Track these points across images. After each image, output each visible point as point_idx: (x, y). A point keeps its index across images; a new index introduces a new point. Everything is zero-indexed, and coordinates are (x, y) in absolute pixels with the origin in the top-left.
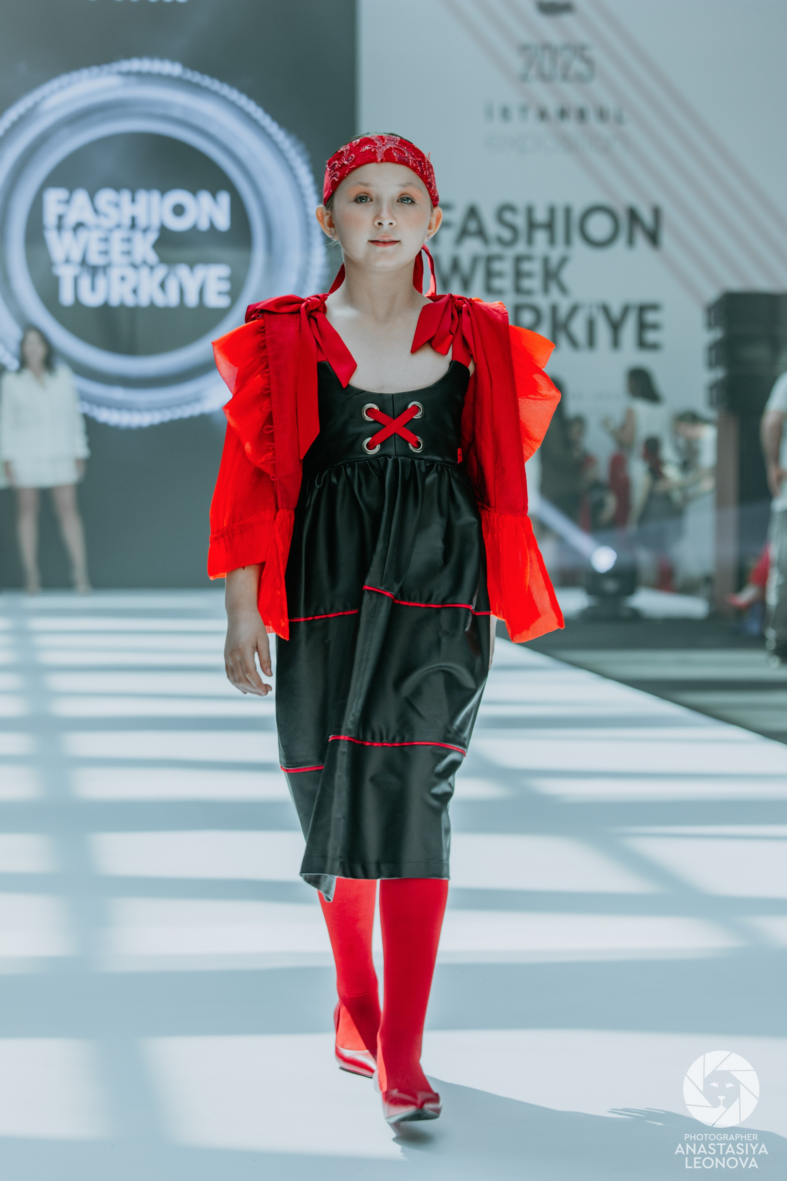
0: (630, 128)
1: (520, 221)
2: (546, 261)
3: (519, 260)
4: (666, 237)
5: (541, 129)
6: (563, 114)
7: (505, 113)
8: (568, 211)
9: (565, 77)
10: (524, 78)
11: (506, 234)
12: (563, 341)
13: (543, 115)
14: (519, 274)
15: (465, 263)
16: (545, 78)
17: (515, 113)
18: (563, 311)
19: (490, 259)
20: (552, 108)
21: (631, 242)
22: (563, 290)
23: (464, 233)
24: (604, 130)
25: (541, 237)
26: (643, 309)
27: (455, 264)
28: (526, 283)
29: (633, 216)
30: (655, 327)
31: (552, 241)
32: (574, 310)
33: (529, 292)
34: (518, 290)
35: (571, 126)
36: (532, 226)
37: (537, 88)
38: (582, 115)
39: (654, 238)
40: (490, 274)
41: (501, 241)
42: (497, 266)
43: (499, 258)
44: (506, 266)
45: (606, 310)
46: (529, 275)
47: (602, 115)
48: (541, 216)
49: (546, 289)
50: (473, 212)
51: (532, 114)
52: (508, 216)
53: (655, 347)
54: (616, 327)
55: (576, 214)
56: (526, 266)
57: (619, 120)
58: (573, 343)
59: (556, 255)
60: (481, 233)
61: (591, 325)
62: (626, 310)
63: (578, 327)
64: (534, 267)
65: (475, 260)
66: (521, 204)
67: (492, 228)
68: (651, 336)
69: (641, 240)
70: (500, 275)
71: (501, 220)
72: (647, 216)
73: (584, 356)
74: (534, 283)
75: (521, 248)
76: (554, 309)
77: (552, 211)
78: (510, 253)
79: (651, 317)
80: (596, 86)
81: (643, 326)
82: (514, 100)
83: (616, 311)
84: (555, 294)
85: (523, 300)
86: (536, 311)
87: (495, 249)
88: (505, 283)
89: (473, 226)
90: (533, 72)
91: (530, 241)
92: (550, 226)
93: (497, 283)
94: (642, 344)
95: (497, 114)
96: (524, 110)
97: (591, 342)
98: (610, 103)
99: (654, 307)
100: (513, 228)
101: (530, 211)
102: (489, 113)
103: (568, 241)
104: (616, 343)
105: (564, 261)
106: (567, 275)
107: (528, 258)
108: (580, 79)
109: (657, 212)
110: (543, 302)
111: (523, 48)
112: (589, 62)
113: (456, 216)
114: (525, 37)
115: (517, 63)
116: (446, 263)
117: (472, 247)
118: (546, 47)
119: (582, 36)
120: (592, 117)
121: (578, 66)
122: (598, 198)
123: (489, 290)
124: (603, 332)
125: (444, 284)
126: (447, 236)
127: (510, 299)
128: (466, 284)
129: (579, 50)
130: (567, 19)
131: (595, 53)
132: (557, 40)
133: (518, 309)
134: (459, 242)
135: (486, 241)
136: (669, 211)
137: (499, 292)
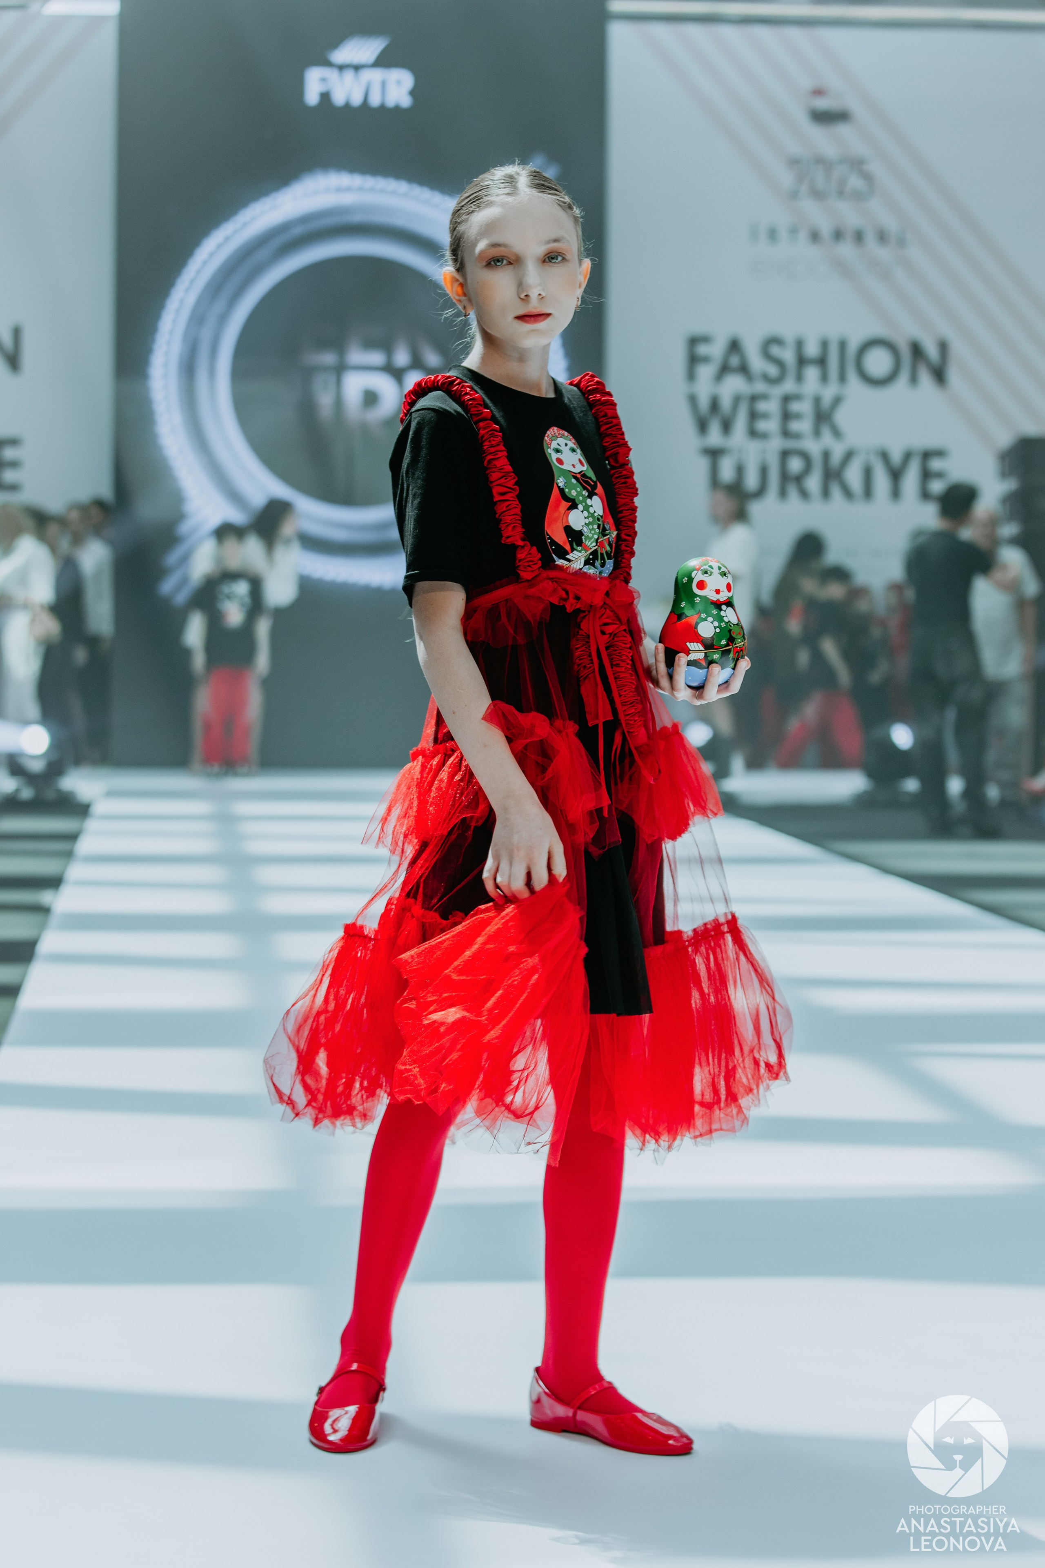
0: (914, 252)
1: (788, 355)
2: (817, 401)
3: (787, 399)
4: (953, 374)
5: (813, 252)
6: (838, 235)
7: (773, 234)
8: (843, 345)
9: (841, 193)
10: (794, 195)
11: (773, 370)
12: (836, 492)
13: (815, 236)
14: (787, 416)
15: (726, 403)
16: (818, 195)
17: (783, 234)
18: (836, 459)
19: (754, 398)
20: (826, 228)
21: (914, 379)
22: (837, 433)
23: (724, 369)
24: (883, 254)
25: (812, 373)
26: (927, 455)
27: (715, 405)
28: (795, 426)
29: (917, 350)
31: (824, 378)
32: (849, 456)
33: (797, 436)
34: (786, 433)
35: (846, 250)
36: (802, 361)
37: (809, 206)
38: (859, 237)
39: (939, 375)
40: (754, 416)
41: (767, 378)
42: (762, 406)
43: (764, 397)
44: (771, 407)
45: (884, 456)
46: (798, 416)
47: (882, 237)
48: (812, 350)
49: (817, 433)
50: (735, 346)
51: (803, 236)
52: (775, 350)
54: (896, 475)
55: (852, 348)
56: (795, 407)
57: (901, 242)
58: (848, 493)
59: (828, 393)
60: (744, 369)
61: (868, 474)
62: (908, 456)
63: (853, 475)
64: (804, 407)
65: (737, 400)
66: (789, 336)
67: (757, 363)
69: (925, 378)
70: (765, 416)
71: (766, 355)
72: (932, 350)
73: (860, 509)
74: (803, 426)
75: (789, 386)
76: (826, 455)
77: (824, 345)
78: (777, 392)
79: (936, 464)
80: (875, 205)
81: (926, 475)
82: (783, 220)
83: (896, 457)
84: (827, 439)
85: (791, 444)
86: (806, 457)
87: (760, 387)
88: (771, 425)
89: (735, 361)
90: (804, 188)
91: (799, 378)
92: (822, 362)
93: (762, 426)
94: (925, 496)
95: (763, 235)
96: (793, 231)
97: (868, 492)
98: (891, 224)
99: (940, 453)
100: (780, 363)
101: (800, 344)
102: (754, 234)
103: (842, 378)
104: (896, 493)
105: (837, 401)
106: (841, 417)
107: (797, 397)
108: (858, 197)
109: (943, 347)
110: (813, 447)
111: (794, 162)
112: (868, 177)
113: (716, 350)
114: (795, 149)
115: (786, 178)
116: (704, 403)
117: (734, 384)
118: (820, 161)
119: (859, 148)
120: (871, 240)
121: (855, 182)
122: (877, 330)
123: (753, 433)
124: (882, 481)
125: (702, 426)
126: (705, 372)
127: (776, 444)
128: (727, 427)
129: (857, 165)
130: (843, 130)
131: (875, 167)
132: (830, 151)
133: (785, 455)
134: (719, 378)
135: (750, 378)
136: (957, 345)
137: (765, 436)
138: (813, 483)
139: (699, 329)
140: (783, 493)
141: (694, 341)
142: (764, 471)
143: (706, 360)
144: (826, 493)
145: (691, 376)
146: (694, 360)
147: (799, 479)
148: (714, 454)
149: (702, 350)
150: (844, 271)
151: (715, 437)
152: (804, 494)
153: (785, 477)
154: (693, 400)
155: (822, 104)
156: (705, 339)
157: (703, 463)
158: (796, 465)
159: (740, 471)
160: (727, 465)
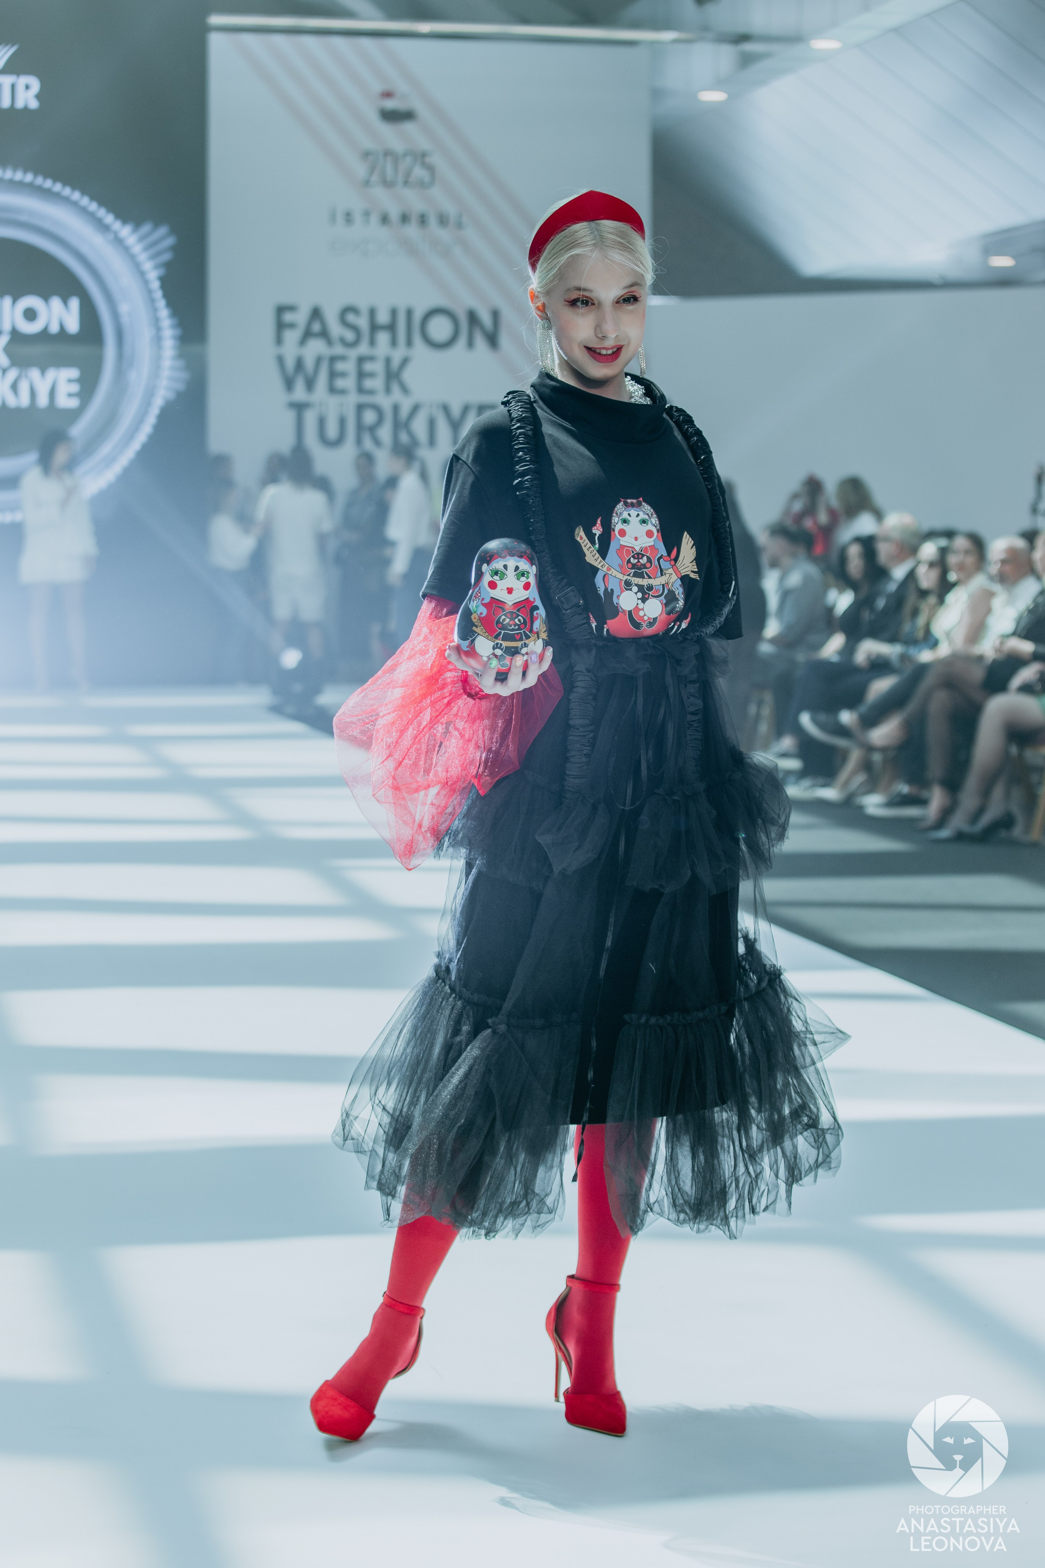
0: (470, 233)
1: (363, 322)
2: (388, 361)
3: (361, 360)
4: (504, 340)
5: (383, 233)
6: (405, 218)
7: (349, 218)
8: (409, 313)
9: (406, 183)
10: (367, 183)
11: (350, 336)
13: (385, 219)
14: (361, 375)
15: (309, 364)
16: (387, 184)
17: (358, 218)
18: (404, 412)
19: (333, 360)
20: (394, 214)
21: (470, 344)
22: (405, 390)
23: (308, 334)
24: (444, 235)
25: (383, 338)
27: (299, 364)
28: (368, 383)
29: (473, 318)
31: (394, 343)
32: (416, 409)
33: (371, 392)
34: (361, 390)
35: (412, 231)
36: (374, 327)
37: (379, 193)
38: (423, 220)
39: (492, 340)
40: (333, 375)
41: (343, 342)
42: (340, 366)
43: (343, 358)
44: (349, 366)
45: (446, 409)
47: (443, 220)
48: (383, 318)
49: (388, 390)
50: (316, 314)
51: (374, 219)
52: (351, 318)
54: (456, 426)
55: (418, 316)
56: (368, 367)
57: (459, 225)
59: (397, 356)
60: (324, 334)
61: (432, 424)
62: (466, 409)
63: (419, 426)
64: (377, 367)
65: (319, 360)
66: (363, 305)
67: (336, 329)
69: (480, 342)
70: (343, 375)
71: (344, 322)
72: (486, 319)
74: (376, 384)
75: (363, 349)
76: (396, 408)
77: (394, 313)
78: (353, 353)
80: (436, 192)
82: (357, 206)
83: (456, 411)
84: (397, 394)
85: (365, 399)
86: (378, 410)
87: (339, 350)
88: (348, 383)
89: (316, 327)
90: (375, 178)
91: (372, 342)
92: (391, 327)
93: (340, 383)
95: (340, 218)
96: (367, 214)
97: (432, 441)
98: (451, 209)
100: (355, 329)
101: (372, 312)
102: (333, 217)
103: (409, 343)
105: (405, 361)
106: (408, 376)
107: (371, 359)
108: (422, 185)
109: (496, 315)
110: (385, 402)
111: (366, 154)
112: (431, 169)
113: (300, 318)
114: (367, 144)
115: (360, 169)
116: (290, 364)
117: (316, 347)
118: (387, 153)
119: (423, 143)
120: (433, 221)
121: (419, 172)
122: (439, 301)
123: (332, 390)
124: (444, 431)
125: (289, 384)
126: (291, 337)
127: (353, 399)
128: (310, 384)
129: (421, 157)
130: (409, 127)
131: (436, 159)
132: (398, 146)
133: (360, 408)
134: (303, 341)
135: (329, 342)
136: (508, 315)
137: (343, 392)
138: (385, 432)
139: (286, 300)
140: (359, 439)
141: (281, 310)
142: (342, 422)
143: (292, 326)
145: (279, 340)
146: (281, 327)
147: (372, 429)
148: (299, 408)
149: (288, 317)
150: (410, 249)
151: (300, 393)
152: (377, 443)
153: (360, 427)
154: (280, 360)
155: (390, 104)
156: (292, 308)
157: (290, 416)
158: (370, 417)
159: (322, 422)
160: (310, 418)
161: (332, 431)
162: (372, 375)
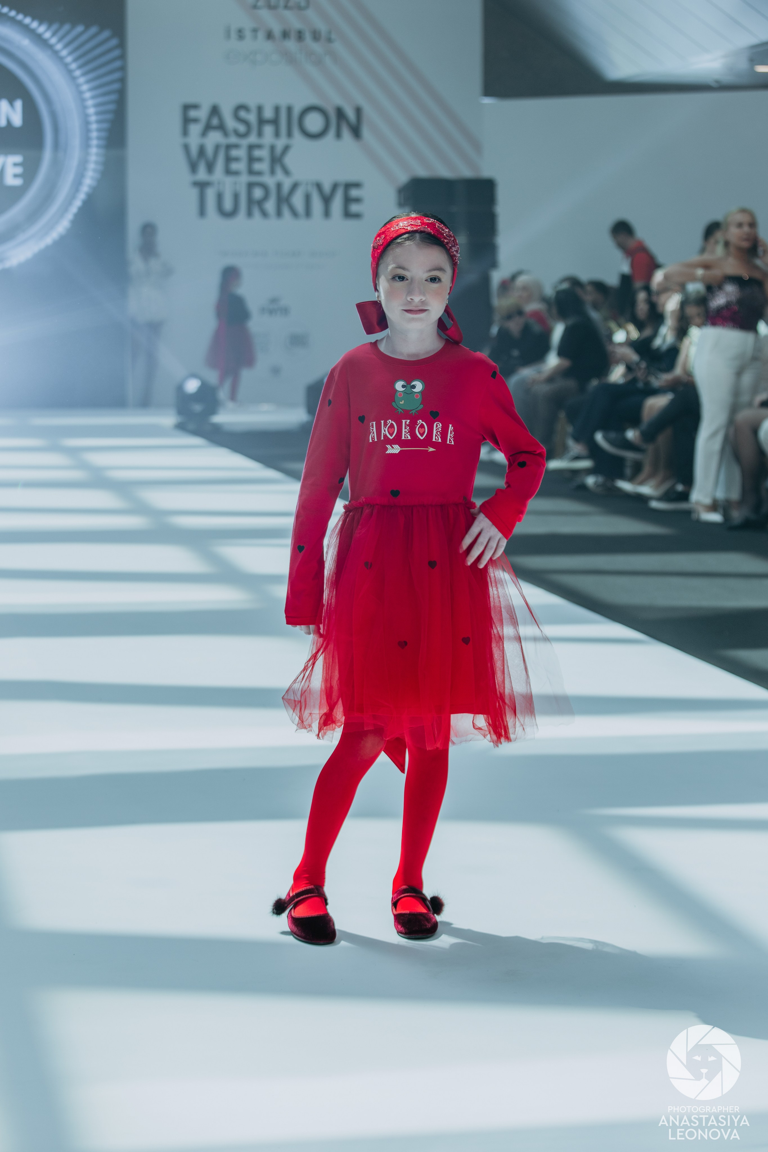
0: (338, 46)
1: (252, 118)
2: (272, 148)
3: (251, 148)
4: (366, 132)
5: (268, 46)
6: (285, 35)
7: (240, 34)
8: (289, 109)
9: (286, 6)
10: (255, 7)
11: (242, 128)
12: (286, 211)
13: (270, 35)
14: (251, 160)
15: (210, 150)
16: (271, 7)
17: (248, 34)
18: (286, 189)
19: (229, 147)
20: (277, 31)
21: (338, 135)
22: (286, 172)
23: (208, 128)
24: (317, 47)
25: (268, 130)
26: (349, 186)
27: (202, 151)
28: (257, 166)
29: (340, 113)
30: (358, 200)
31: (277, 134)
32: (295, 186)
33: (259, 173)
34: (251, 172)
35: (291, 44)
36: (262, 122)
37: (265, 14)
38: (300, 36)
39: (356, 132)
40: (229, 160)
41: (236, 133)
42: (234, 153)
43: (236, 146)
44: (241, 153)
45: (319, 186)
47: (316, 36)
48: (268, 114)
49: (273, 172)
50: (215, 111)
51: (261, 35)
52: (243, 114)
53: (357, 216)
54: (327, 200)
55: (296, 112)
56: (257, 153)
57: (329, 40)
58: (294, 213)
59: (280, 144)
60: (222, 127)
61: (308, 198)
62: (335, 187)
63: (298, 200)
64: (263, 153)
65: (217, 147)
66: (252, 104)
67: (231, 123)
68: (354, 208)
69: (346, 133)
70: (237, 159)
71: (237, 117)
72: (351, 115)
73: (302, 223)
74: (263, 166)
75: (253, 139)
76: (279, 186)
77: (277, 109)
78: (245, 142)
79: (354, 193)
80: (310, 13)
81: (348, 200)
82: (247, 24)
83: (327, 188)
84: (280, 175)
85: (255, 179)
86: (265, 187)
87: (233, 140)
88: (240, 166)
89: (215, 122)
90: (261, 3)
91: (260, 134)
92: (275, 122)
93: (234, 166)
94: (348, 214)
95: (234, 35)
96: (255, 31)
97: (308, 213)
98: (322, 27)
99: (357, 185)
100: (246, 123)
101: (260, 109)
102: (228, 34)
103: (290, 134)
104: (327, 213)
105: (286, 149)
106: (289, 160)
107: (259, 146)
108: (299, 8)
109: (358, 111)
110: (270, 181)
113: (202, 114)
116: (194, 151)
117: (215, 138)
120: (308, 36)
122: (313, 100)
123: (228, 172)
124: (317, 204)
125: (193, 167)
126: (195, 129)
127: (244, 179)
128: (210, 167)
133: (251, 186)
134: (204, 134)
135: (226, 134)
136: (368, 111)
137: (236, 173)
138: (270, 206)
139: (191, 100)
140: (250, 214)
141: (187, 107)
142: (236, 197)
143: (196, 120)
144: (279, 213)
145: (185, 132)
146: (187, 121)
147: (260, 203)
148: (202, 186)
149: (193, 114)
150: (290, 59)
151: (202, 175)
152: (264, 214)
153: (250, 201)
154: (186, 148)
156: (195, 107)
157: (194, 192)
158: (258, 193)
159: (220, 197)
160: (211, 194)
161: (228, 205)
162: (260, 160)
